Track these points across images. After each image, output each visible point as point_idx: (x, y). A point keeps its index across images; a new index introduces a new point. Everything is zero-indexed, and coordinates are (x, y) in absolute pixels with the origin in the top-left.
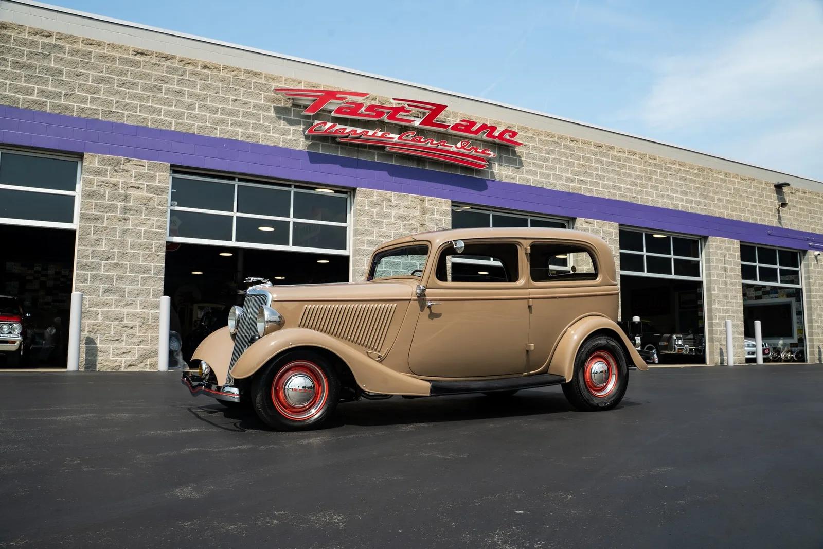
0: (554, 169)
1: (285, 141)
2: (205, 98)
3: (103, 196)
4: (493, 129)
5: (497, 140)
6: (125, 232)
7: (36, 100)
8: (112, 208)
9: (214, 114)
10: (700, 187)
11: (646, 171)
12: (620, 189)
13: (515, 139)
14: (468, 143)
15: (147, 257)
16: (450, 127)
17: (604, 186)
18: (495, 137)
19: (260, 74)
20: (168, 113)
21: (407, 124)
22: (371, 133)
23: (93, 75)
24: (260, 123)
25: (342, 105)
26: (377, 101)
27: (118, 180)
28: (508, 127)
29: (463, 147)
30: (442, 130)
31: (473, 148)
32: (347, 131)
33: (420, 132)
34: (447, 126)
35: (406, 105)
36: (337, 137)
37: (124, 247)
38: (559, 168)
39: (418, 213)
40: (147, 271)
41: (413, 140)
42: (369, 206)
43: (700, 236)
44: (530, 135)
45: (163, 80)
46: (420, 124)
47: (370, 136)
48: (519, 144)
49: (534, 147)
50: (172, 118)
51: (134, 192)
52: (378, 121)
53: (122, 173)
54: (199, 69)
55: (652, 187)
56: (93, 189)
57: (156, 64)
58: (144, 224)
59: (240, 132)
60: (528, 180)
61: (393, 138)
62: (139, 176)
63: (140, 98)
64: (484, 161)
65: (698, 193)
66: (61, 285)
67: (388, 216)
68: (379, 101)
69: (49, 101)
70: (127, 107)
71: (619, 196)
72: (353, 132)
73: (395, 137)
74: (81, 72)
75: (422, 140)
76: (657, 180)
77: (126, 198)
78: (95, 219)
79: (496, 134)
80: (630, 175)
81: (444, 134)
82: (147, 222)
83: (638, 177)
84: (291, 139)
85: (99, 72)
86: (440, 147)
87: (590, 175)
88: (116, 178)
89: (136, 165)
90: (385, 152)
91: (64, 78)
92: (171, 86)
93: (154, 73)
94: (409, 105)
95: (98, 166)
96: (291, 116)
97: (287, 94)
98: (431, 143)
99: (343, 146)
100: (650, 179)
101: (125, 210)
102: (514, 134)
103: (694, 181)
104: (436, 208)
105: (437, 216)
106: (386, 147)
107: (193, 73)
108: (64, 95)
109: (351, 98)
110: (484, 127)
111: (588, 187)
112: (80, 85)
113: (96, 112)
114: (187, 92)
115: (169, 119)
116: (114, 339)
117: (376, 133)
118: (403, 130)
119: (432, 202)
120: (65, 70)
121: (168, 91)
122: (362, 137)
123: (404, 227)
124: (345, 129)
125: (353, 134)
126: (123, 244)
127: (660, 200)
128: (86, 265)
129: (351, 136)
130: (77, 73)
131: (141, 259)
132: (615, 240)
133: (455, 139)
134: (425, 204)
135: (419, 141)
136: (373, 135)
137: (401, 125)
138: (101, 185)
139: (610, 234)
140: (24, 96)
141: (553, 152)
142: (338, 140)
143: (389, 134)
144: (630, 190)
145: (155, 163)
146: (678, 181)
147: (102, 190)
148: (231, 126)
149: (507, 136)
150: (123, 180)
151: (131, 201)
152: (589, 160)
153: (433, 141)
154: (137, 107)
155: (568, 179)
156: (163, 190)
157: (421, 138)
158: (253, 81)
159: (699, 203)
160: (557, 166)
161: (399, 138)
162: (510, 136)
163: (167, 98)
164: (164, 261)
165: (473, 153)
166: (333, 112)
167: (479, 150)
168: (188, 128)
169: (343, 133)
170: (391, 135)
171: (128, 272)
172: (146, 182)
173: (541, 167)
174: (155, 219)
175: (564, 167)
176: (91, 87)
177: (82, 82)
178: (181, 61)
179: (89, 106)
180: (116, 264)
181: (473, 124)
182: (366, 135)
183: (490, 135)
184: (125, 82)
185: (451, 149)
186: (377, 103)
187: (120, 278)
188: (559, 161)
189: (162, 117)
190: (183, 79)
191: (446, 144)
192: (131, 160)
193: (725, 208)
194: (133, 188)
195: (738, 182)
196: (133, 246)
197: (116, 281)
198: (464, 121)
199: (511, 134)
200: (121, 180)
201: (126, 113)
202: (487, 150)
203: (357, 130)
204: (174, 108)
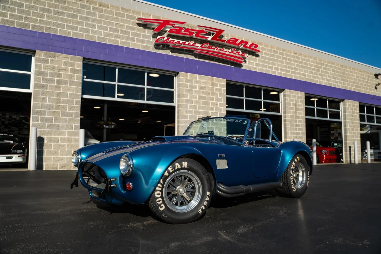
0: (274, 64)
1: (143, 47)
2: (100, 22)
3: (46, 74)
4: (247, 43)
5: (248, 49)
6: (59, 94)
7: (9, 20)
8: (52, 81)
9: (106, 31)
10: (341, 75)
11: (316, 66)
12: (305, 75)
13: (257, 49)
14: (234, 50)
15: (71, 108)
16: (226, 41)
17: (298, 73)
18: (247, 47)
19: (129, 10)
20: (81, 30)
21: (204, 39)
22: (187, 43)
23: (40, 7)
24: (130, 36)
25: (172, 28)
26: (189, 26)
27: (55, 65)
28: (253, 42)
29: (232, 52)
30: (222, 43)
31: (237, 53)
32: (175, 42)
33: (211, 43)
34: (224, 41)
35: (204, 29)
36: (170, 45)
37: (58, 102)
38: (277, 64)
39: (210, 86)
40: (71, 115)
41: (208, 48)
42: (186, 82)
43: (341, 99)
44: (263, 47)
45: (78, 11)
46: (211, 39)
47: (186, 45)
48: (259, 51)
49: (265, 53)
50: (84, 32)
51: (63, 72)
52: (190, 37)
53: (57, 62)
54: (98, 6)
55: (320, 75)
56: (41, 70)
57: (74, 3)
58: (69, 90)
59: (119, 41)
60: (262, 70)
61: (198, 46)
62: (66, 64)
63: (67, 21)
64: (242, 59)
65: (340, 78)
66: (12, 123)
67: (195, 87)
68: (190, 27)
69: (16, 21)
70: (59, 25)
71: (305, 79)
72: (178, 43)
73: (199, 45)
74: (34, 5)
75: (212, 48)
76: (322, 71)
77: (59, 75)
78: (42, 87)
79: (248, 45)
80: (310, 68)
81: (222, 45)
82: (71, 89)
83: (314, 69)
84: (146, 46)
85: (43, 6)
86: (221, 52)
87: (291, 68)
88: (54, 64)
89: (64, 57)
90: (193, 54)
91: (24, 9)
92: (83, 15)
93: (73, 7)
94: (206, 29)
95: (44, 58)
96: (146, 33)
97: (144, 21)
98: (217, 50)
99: (172, 50)
100: (319, 71)
101: (59, 82)
102: (257, 46)
103: (338, 72)
104: (218, 83)
105: (219, 87)
106: (194, 51)
107: (94, 9)
108: (25, 18)
109: (176, 25)
110: (242, 42)
111: (291, 74)
112: (33, 12)
113: (42, 28)
114: (91, 18)
115: (82, 33)
116: (54, 152)
117: (189, 43)
118: (202, 42)
119: (217, 80)
120: (24, 4)
121: (81, 18)
122: (183, 45)
123: (203, 93)
124: (174, 41)
125: (178, 44)
126: (58, 101)
127: (323, 81)
128: (38, 112)
129: (177, 45)
130: (31, 6)
131: (68, 109)
132: (303, 101)
133: (228, 47)
134: (213, 81)
135: (211, 48)
136: (188, 45)
137: (201, 40)
138: (46, 68)
139: (301, 98)
140: (2, 18)
141: (274, 56)
142: (170, 46)
143: (196, 44)
144: (310, 76)
145: (75, 57)
146: (331, 72)
147: (46, 71)
148: (115, 37)
149: (253, 47)
150: (57, 66)
151: (62, 77)
152: (291, 60)
153: (217, 48)
154: (64, 26)
155: (282, 70)
156: (79, 71)
157: (212, 47)
158: (126, 14)
159: (341, 83)
160: (276, 63)
161: (201, 46)
162: (254, 47)
163: (81, 22)
164: (80, 110)
165: (237, 55)
166: (168, 32)
167: (240, 54)
168: (92, 38)
169: (173, 43)
170: (197, 45)
171: (60, 116)
172: (70, 67)
173: (269, 63)
174: (75, 87)
175: (279, 63)
176: (39, 14)
177: (34, 11)
178: (88, 2)
179: (38, 24)
180: (54, 112)
181: (237, 40)
182: (184, 44)
183: (245, 46)
184: (58, 12)
185: (226, 53)
186: (189, 28)
187: (56, 119)
188: (277, 61)
189: (78, 32)
190: (89, 11)
191: (224, 50)
192: (62, 55)
193: (352, 86)
194: (63, 70)
195: (358, 73)
196: (63, 102)
197: (55, 121)
198: (232, 38)
199: (255, 46)
200: (56, 66)
201: (59, 29)
202: (244, 54)
203: (180, 42)
204: (84, 27)
